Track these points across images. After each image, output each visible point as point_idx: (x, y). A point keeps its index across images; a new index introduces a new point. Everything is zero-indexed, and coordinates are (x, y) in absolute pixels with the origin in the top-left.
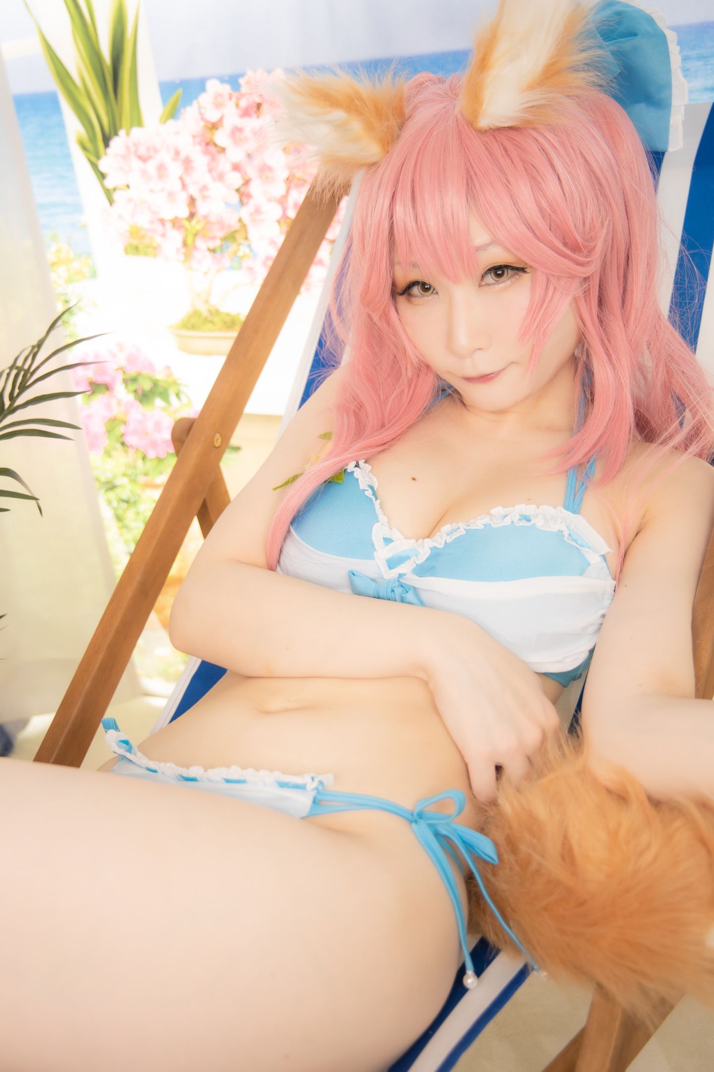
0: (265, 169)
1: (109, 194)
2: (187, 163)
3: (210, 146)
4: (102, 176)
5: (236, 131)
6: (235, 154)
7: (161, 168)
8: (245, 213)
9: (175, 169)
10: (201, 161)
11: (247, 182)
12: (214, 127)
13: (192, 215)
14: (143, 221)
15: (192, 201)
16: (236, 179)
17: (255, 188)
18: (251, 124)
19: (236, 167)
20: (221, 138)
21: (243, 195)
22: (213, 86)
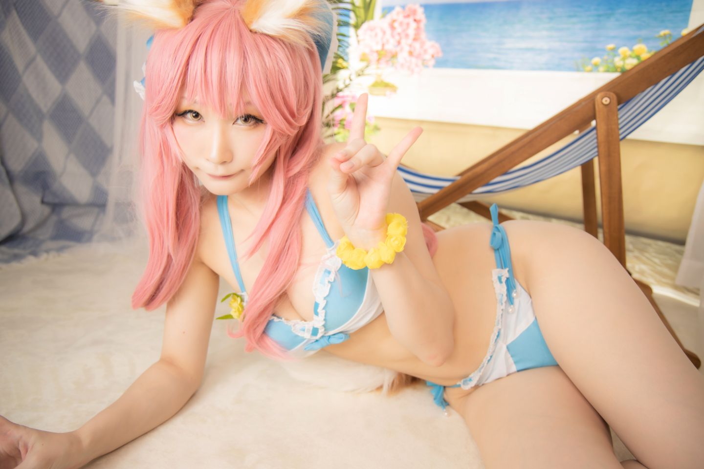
0: (407, 36)
1: (359, 42)
2: (384, 33)
3: (392, 28)
4: (357, 36)
5: (401, 24)
6: (399, 30)
7: (376, 35)
8: (398, 49)
9: (380, 34)
10: (388, 31)
11: (401, 39)
12: (394, 21)
13: (383, 49)
14: (367, 51)
15: (383, 45)
16: (397, 38)
17: (403, 42)
18: (406, 21)
19: (399, 34)
20: (396, 25)
21: (399, 43)
22: (398, 9)
